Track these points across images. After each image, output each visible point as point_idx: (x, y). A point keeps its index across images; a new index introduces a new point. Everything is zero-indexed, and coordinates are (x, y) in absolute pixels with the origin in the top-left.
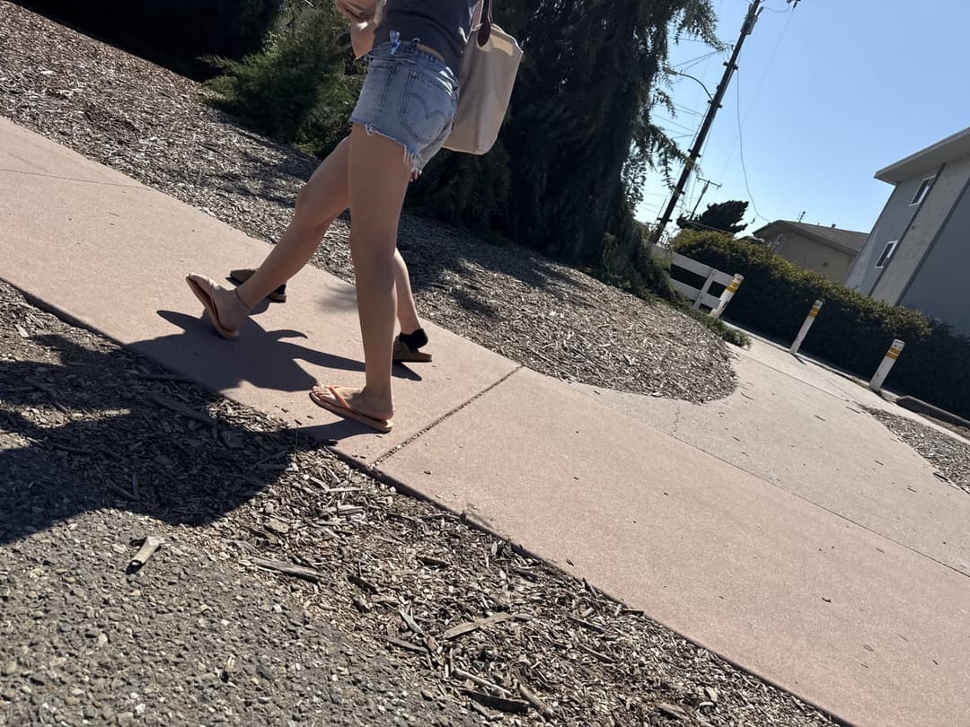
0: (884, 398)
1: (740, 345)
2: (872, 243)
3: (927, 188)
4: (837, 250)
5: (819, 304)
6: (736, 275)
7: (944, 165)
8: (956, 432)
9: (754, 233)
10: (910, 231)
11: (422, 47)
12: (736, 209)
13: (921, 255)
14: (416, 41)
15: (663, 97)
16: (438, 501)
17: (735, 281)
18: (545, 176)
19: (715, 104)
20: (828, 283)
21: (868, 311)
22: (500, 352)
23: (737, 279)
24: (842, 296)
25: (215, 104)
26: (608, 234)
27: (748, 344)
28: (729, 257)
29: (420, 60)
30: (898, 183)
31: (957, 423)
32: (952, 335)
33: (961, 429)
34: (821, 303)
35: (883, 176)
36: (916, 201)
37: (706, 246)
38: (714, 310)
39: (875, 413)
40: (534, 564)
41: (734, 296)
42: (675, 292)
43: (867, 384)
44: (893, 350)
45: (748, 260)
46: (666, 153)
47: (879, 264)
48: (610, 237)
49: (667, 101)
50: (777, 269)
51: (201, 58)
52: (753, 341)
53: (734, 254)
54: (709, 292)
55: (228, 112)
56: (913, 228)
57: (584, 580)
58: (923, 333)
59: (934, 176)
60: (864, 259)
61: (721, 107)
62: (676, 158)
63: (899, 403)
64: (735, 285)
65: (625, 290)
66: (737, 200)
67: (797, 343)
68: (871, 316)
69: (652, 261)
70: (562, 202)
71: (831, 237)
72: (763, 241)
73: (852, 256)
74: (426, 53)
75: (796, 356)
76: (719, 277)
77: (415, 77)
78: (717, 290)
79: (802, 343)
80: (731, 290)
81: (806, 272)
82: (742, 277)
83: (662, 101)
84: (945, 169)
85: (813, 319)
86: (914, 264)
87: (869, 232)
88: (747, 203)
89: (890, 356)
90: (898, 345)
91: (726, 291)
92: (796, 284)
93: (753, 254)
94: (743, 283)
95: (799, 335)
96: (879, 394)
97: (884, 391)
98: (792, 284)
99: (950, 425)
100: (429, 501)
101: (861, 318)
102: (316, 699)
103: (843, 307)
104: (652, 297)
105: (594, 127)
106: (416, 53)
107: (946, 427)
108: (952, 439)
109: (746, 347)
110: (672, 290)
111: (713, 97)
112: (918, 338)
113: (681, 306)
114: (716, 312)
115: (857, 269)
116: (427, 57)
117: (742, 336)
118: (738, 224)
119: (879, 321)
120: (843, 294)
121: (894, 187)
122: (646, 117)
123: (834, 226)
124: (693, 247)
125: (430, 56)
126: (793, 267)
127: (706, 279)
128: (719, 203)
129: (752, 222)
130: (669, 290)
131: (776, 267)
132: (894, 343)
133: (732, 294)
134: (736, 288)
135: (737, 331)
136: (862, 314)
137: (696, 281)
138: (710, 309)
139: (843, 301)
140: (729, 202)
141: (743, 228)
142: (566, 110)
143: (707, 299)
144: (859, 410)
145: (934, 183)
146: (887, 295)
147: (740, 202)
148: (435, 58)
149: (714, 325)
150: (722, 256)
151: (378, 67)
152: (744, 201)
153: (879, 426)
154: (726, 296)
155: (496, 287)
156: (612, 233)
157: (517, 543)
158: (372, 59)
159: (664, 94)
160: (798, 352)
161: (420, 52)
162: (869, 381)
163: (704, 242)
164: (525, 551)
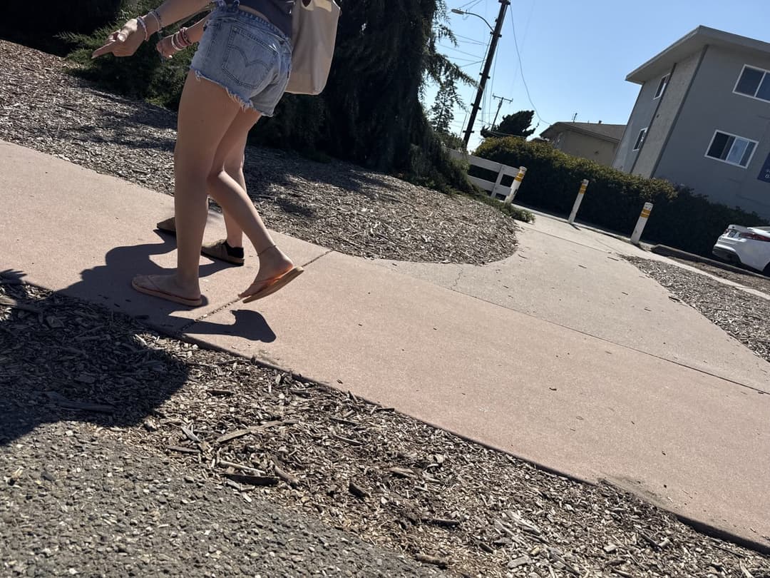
0: (642, 249)
1: (527, 221)
2: (629, 131)
3: (665, 84)
4: (604, 140)
5: (586, 182)
6: (521, 168)
7: (675, 64)
8: (696, 267)
9: (541, 135)
10: (656, 119)
11: (243, 7)
12: (525, 117)
13: (665, 137)
15: (446, 31)
16: (233, 351)
17: (521, 172)
18: (357, 103)
19: (496, 35)
20: (597, 166)
21: (629, 185)
22: (315, 242)
24: (607, 175)
25: (76, 73)
26: (413, 145)
27: (533, 220)
28: (519, 155)
29: (241, 18)
30: (644, 83)
31: (697, 261)
32: (693, 195)
33: (700, 265)
34: (588, 181)
35: (632, 78)
36: (658, 95)
37: (501, 148)
38: (507, 197)
39: (630, 259)
40: (311, 386)
42: (473, 186)
43: (629, 239)
44: (645, 211)
45: (533, 156)
46: (451, 74)
48: (415, 147)
49: (450, 33)
50: (557, 160)
51: (57, 36)
52: (536, 217)
53: (523, 152)
54: (501, 184)
55: (88, 79)
56: (658, 116)
57: (349, 393)
58: (671, 197)
59: (669, 74)
60: (624, 145)
61: (501, 36)
62: (460, 78)
63: (654, 251)
64: (521, 175)
65: (431, 188)
66: (525, 110)
67: (573, 215)
68: (631, 188)
69: (452, 163)
70: (374, 123)
71: (598, 131)
72: (548, 140)
73: (615, 144)
74: (246, 12)
75: (573, 225)
76: (508, 170)
77: (235, 32)
78: (507, 181)
79: (577, 214)
80: (518, 179)
81: (579, 160)
82: (525, 169)
83: (446, 35)
84: (676, 68)
85: (583, 195)
86: (661, 144)
87: (626, 124)
88: (533, 111)
89: (643, 216)
90: (648, 206)
91: (515, 181)
92: (572, 170)
93: (537, 150)
94: (527, 173)
95: (574, 208)
96: (638, 246)
97: (642, 243)
98: (569, 170)
99: (691, 263)
100: (225, 351)
102: (89, 490)
103: (610, 183)
104: (453, 191)
105: (390, 60)
106: (237, 12)
107: (689, 265)
108: (688, 272)
109: (531, 222)
110: (470, 185)
111: (494, 29)
112: (668, 200)
113: (478, 196)
114: (509, 198)
115: (620, 153)
116: (247, 15)
117: (527, 214)
118: (528, 129)
119: (637, 191)
120: (608, 173)
121: (641, 86)
122: (432, 48)
123: (600, 122)
124: (491, 151)
125: (250, 14)
126: (568, 157)
127: (498, 173)
128: (511, 114)
129: (538, 126)
130: (467, 185)
131: (556, 159)
132: (645, 205)
133: (520, 183)
134: (522, 178)
135: (524, 210)
136: (624, 188)
137: (491, 176)
138: (505, 197)
139: (609, 179)
140: (519, 112)
141: (532, 132)
142: (366, 48)
143: (502, 189)
144: (619, 258)
145: (670, 79)
146: (644, 171)
147: (528, 111)
148: (255, 17)
149: (505, 208)
150: (514, 155)
152: (530, 110)
153: (633, 269)
154: (515, 185)
155: (315, 194)
156: (417, 145)
157: (297, 373)
159: (447, 29)
160: (575, 221)
161: (241, 11)
162: (630, 237)
163: (499, 145)
164: (303, 378)
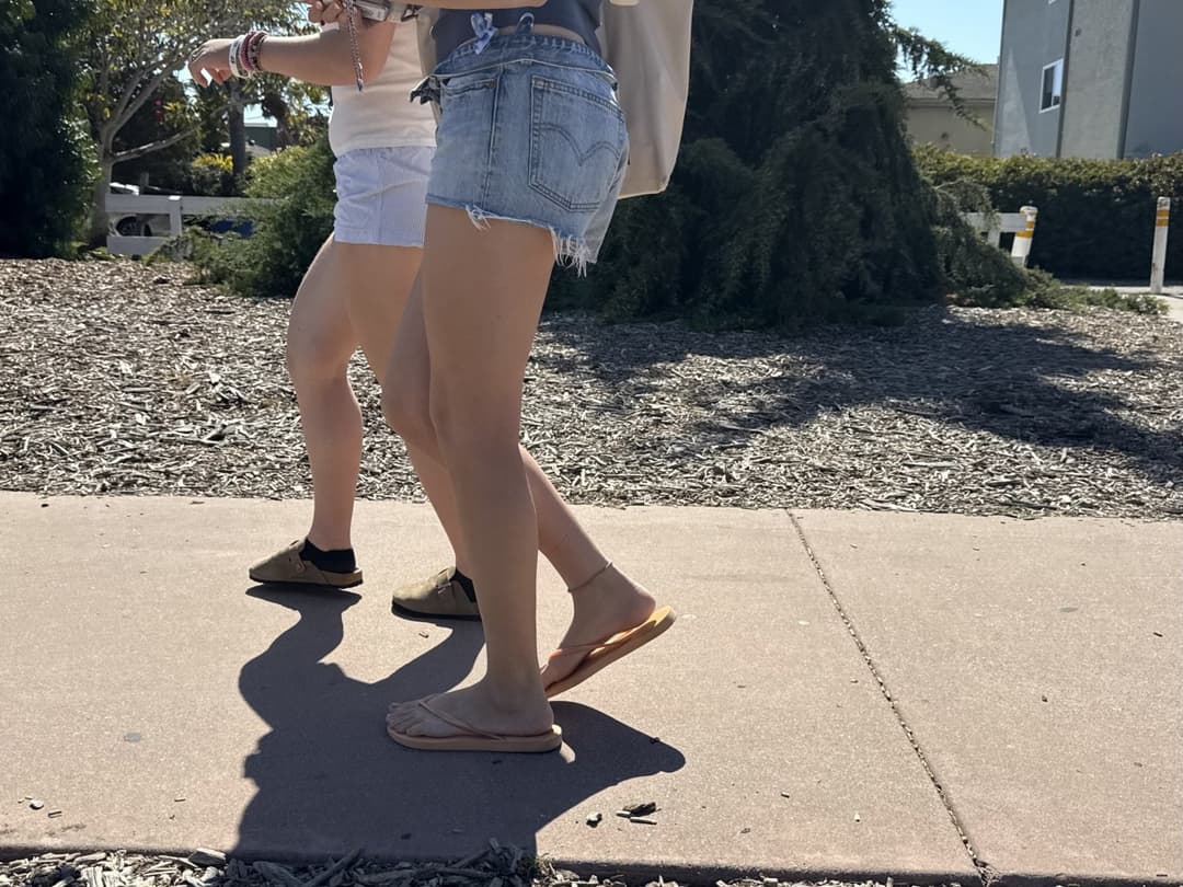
2: (1011, 75)
5: (1164, 203)
6: (1025, 209)
10: (1077, 38)
11: (541, 29)
13: (1119, 69)
14: (529, 19)
17: (1025, 218)
21: (1122, 181)
23: (1028, 213)
24: (1074, 174)
29: (543, 53)
34: (1168, 200)
41: (1033, 242)
47: (1046, 104)
56: (1078, 33)
60: (1011, 105)
64: (1028, 225)
67: (1158, 274)
68: (1130, 187)
73: (985, 108)
74: (550, 38)
76: (1006, 222)
77: (542, 91)
78: (1007, 240)
79: (1166, 268)
80: (1025, 234)
82: (1034, 209)
85: (1166, 228)
91: (1017, 240)
94: (1038, 217)
95: (1155, 261)
101: (1118, 195)
103: (1085, 189)
106: (533, 42)
115: (1006, 124)
116: (555, 44)
117: (1150, 300)
119: (1142, 188)
120: (1072, 170)
125: (559, 40)
126: (981, 161)
131: (958, 170)
133: (1029, 241)
134: (1032, 230)
135: (1137, 295)
136: (1116, 189)
139: (1080, 180)
148: (568, 43)
151: (465, 90)
154: (1021, 247)
158: (446, 81)
160: (1166, 284)
161: (539, 38)
